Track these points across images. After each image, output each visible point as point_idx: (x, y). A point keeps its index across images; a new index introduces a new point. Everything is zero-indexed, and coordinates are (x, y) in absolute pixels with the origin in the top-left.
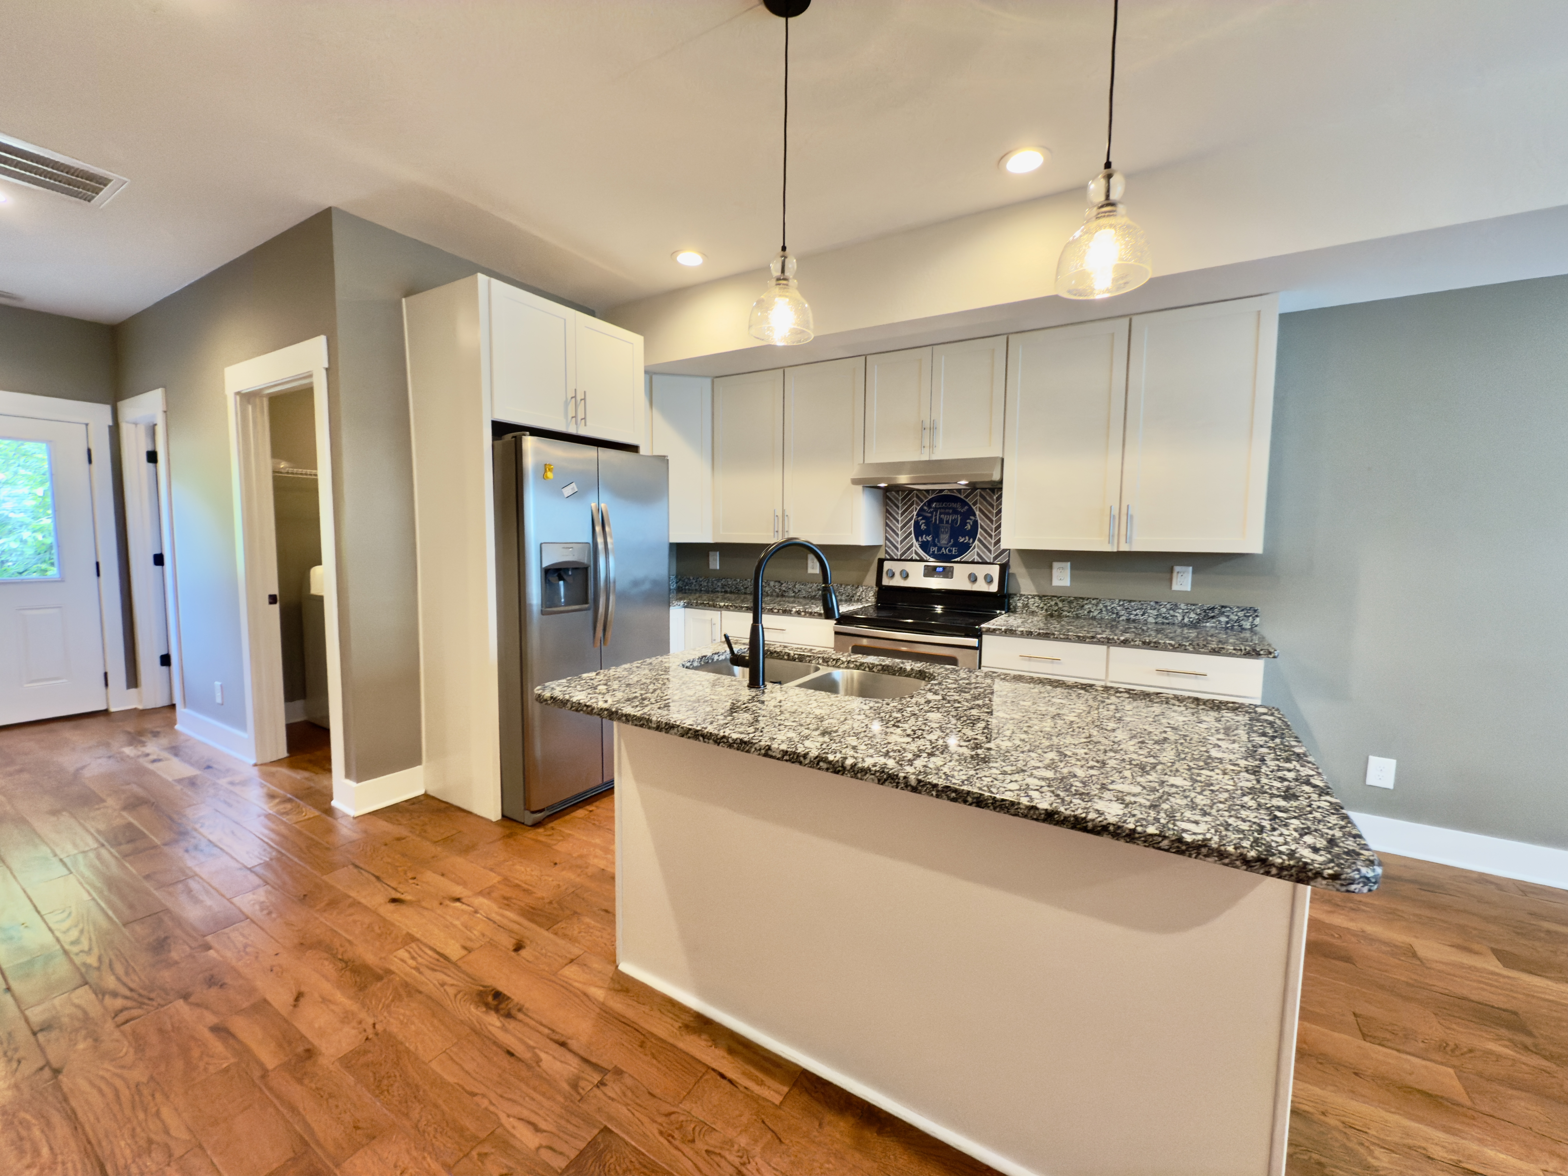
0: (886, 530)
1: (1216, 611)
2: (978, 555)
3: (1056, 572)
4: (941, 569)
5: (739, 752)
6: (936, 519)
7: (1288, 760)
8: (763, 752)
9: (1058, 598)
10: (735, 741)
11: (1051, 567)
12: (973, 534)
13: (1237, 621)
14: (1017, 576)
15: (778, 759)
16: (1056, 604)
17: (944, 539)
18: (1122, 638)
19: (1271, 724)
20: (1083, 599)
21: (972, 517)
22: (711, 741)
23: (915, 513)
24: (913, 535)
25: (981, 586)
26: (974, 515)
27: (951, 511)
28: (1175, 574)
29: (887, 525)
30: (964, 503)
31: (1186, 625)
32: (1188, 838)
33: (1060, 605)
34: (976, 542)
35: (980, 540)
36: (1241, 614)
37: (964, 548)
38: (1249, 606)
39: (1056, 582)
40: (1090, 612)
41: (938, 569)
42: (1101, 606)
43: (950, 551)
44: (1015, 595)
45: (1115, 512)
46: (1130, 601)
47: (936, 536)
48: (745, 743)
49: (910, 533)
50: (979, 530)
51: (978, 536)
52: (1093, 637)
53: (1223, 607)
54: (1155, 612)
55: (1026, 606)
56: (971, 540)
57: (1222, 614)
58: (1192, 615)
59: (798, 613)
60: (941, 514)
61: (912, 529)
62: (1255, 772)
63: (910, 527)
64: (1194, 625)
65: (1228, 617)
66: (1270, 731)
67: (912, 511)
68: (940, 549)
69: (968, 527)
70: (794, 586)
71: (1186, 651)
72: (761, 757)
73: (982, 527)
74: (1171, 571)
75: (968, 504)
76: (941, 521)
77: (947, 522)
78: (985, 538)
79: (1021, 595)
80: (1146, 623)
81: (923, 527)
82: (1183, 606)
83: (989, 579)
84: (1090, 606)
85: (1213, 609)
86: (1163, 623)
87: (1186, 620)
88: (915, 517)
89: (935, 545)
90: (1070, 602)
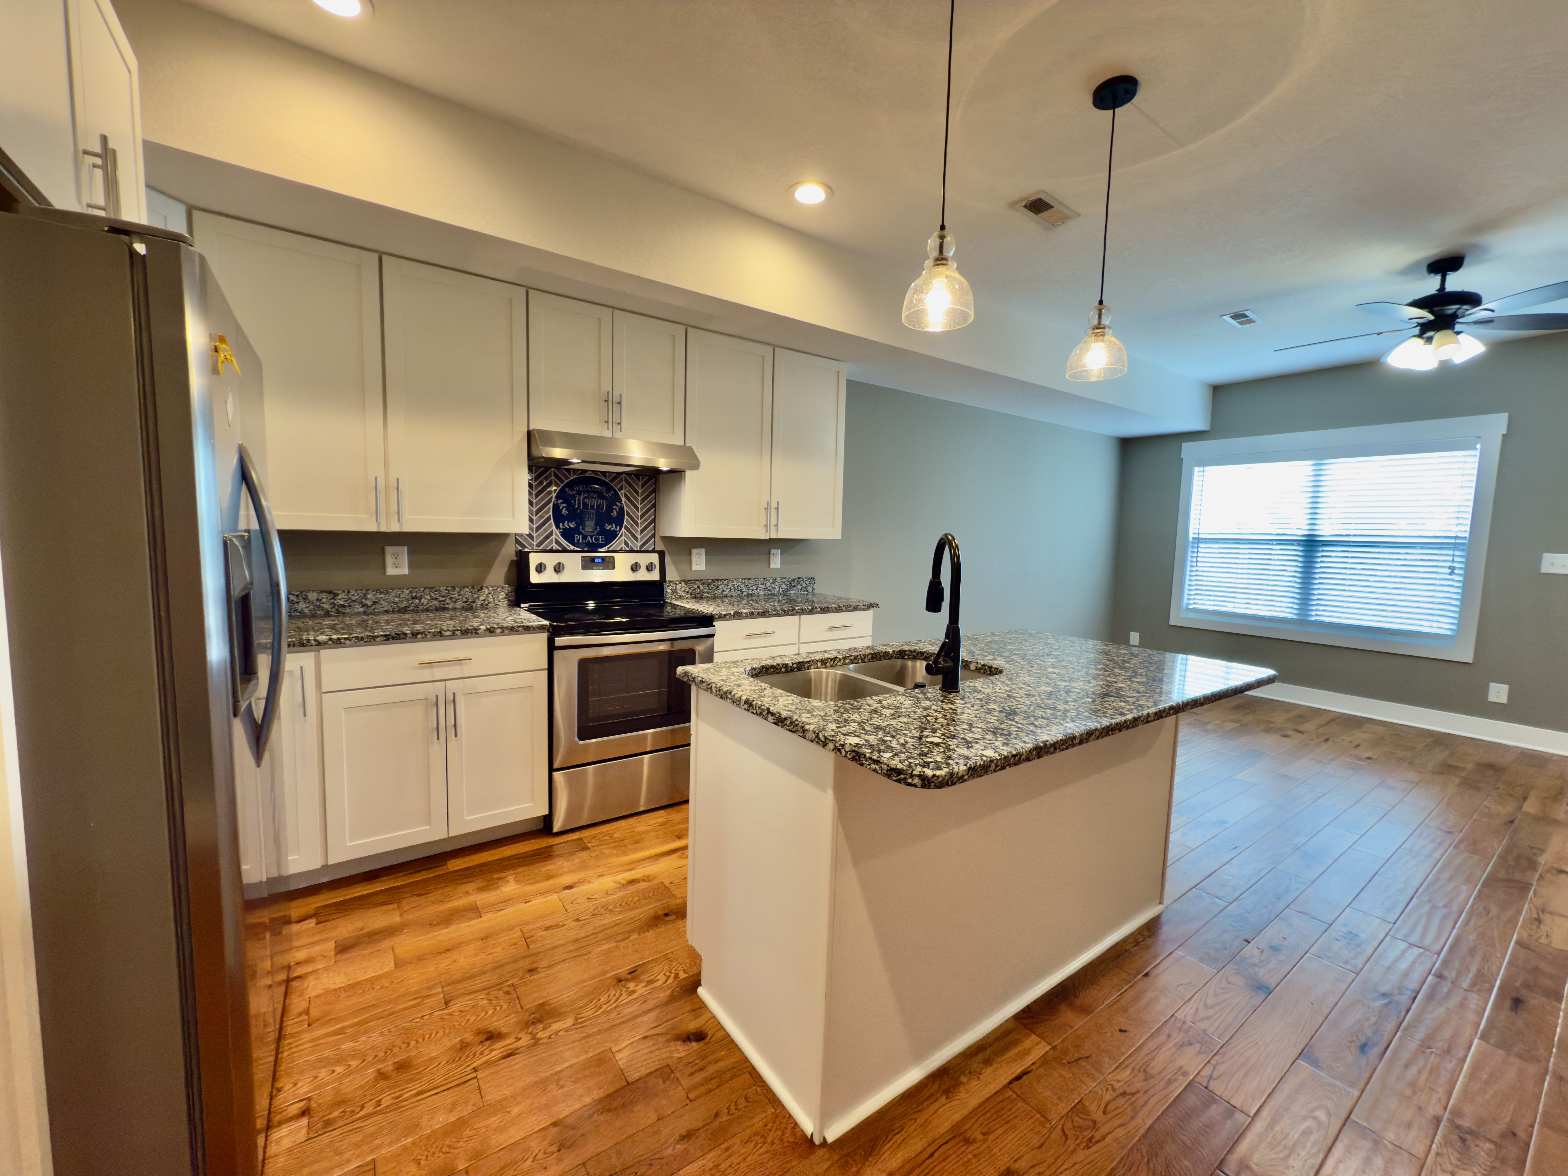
1: (796, 582)
2: (625, 543)
3: (694, 558)
4: (600, 560)
6: (579, 504)
11: (690, 554)
12: (619, 521)
13: (806, 588)
14: (670, 563)
16: (698, 587)
17: (590, 526)
20: (717, 580)
21: (618, 504)
23: (554, 495)
24: (552, 521)
25: (643, 576)
26: (620, 501)
27: (595, 495)
28: (772, 556)
30: (609, 488)
31: (780, 595)
33: (702, 587)
34: (623, 529)
35: (626, 528)
36: (807, 582)
37: (611, 536)
38: (809, 576)
41: (593, 560)
43: (597, 539)
45: (769, 506)
47: (581, 522)
49: (548, 519)
50: (626, 517)
51: (625, 523)
54: (763, 587)
56: (618, 527)
57: (798, 583)
58: (784, 586)
60: (584, 497)
61: (551, 513)
63: (548, 512)
64: (785, 594)
65: (801, 585)
67: (550, 492)
68: (585, 537)
69: (615, 513)
73: (628, 515)
74: (769, 553)
75: (612, 489)
76: (585, 505)
77: (592, 507)
78: (632, 526)
79: (670, 582)
80: (758, 595)
81: (564, 512)
82: (779, 580)
83: (651, 568)
84: (723, 586)
85: (793, 580)
86: (768, 595)
87: (781, 590)
88: (553, 499)
89: (580, 533)
90: (709, 584)
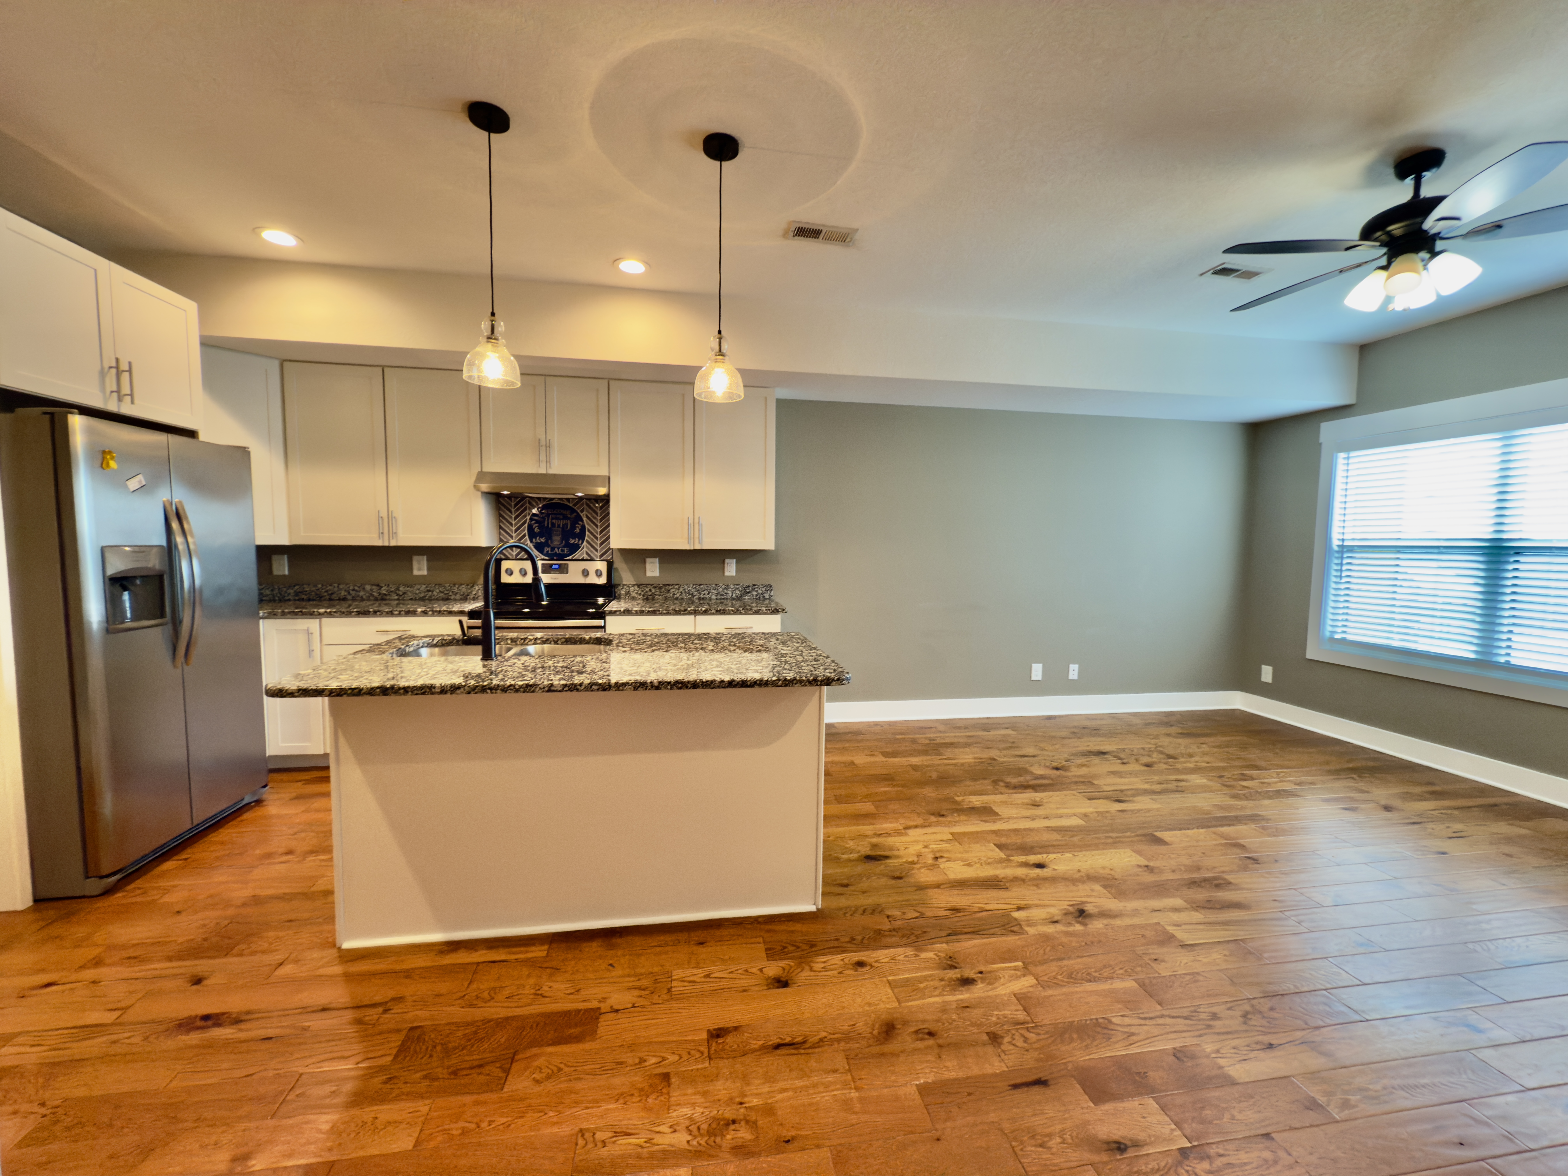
0: (500, 532)
1: (751, 588)
2: (587, 554)
3: (648, 566)
4: (557, 566)
5: (525, 694)
6: (548, 524)
7: (811, 650)
8: (546, 689)
9: (652, 585)
10: (521, 687)
11: (645, 562)
12: (582, 536)
13: (762, 594)
14: (620, 570)
15: (560, 691)
16: (650, 590)
17: (557, 540)
18: (704, 609)
19: (799, 638)
20: (669, 585)
21: (580, 523)
22: (499, 691)
23: (528, 518)
24: (527, 537)
25: (593, 579)
26: (582, 521)
27: (561, 517)
28: (726, 565)
29: (500, 527)
30: (573, 511)
31: (733, 599)
32: (788, 678)
33: (653, 591)
34: (585, 543)
35: (587, 541)
36: (764, 589)
37: (575, 548)
38: (767, 583)
39: (649, 574)
40: (674, 594)
41: (554, 567)
42: (681, 590)
43: (563, 551)
44: (619, 585)
45: (691, 521)
46: (700, 585)
47: (549, 537)
48: (531, 686)
49: (524, 536)
50: (587, 533)
51: (586, 538)
52: (685, 610)
53: (754, 585)
55: (628, 593)
56: (580, 542)
57: (754, 589)
58: (737, 592)
59: (425, 613)
60: (552, 519)
61: (526, 531)
62: (801, 655)
63: (524, 530)
64: (738, 598)
65: (757, 591)
66: (800, 641)
67: (525, 516)
68: (553, 549)
69: (577, 530)
70: (398, 589)
71: (741, 614)
72: (544, 693)
73: (589, 531)
74: (724, 562)
75: (575, 511)
76: (553, 525)
77: (559, 526)
78: (592, 540)
79: (624, 585)
80: (710, 599)
81: (537, 530)
82: (732, 586)
83: (599, 574)
84: (674, 590)
85: (749, 587)
86: (721, 599)
87: (734, 595)
88: (528, 521)
89: (549, 546)
